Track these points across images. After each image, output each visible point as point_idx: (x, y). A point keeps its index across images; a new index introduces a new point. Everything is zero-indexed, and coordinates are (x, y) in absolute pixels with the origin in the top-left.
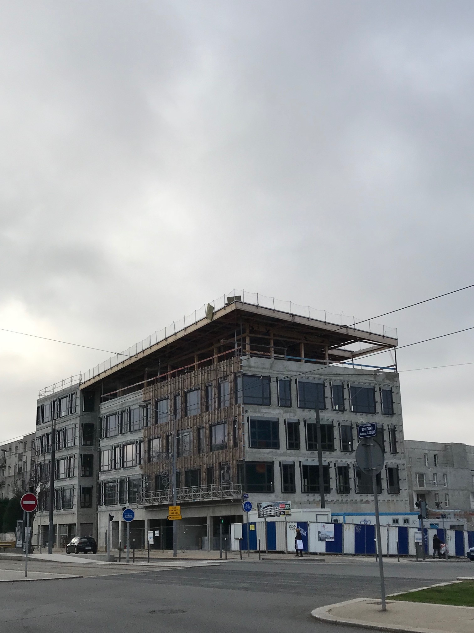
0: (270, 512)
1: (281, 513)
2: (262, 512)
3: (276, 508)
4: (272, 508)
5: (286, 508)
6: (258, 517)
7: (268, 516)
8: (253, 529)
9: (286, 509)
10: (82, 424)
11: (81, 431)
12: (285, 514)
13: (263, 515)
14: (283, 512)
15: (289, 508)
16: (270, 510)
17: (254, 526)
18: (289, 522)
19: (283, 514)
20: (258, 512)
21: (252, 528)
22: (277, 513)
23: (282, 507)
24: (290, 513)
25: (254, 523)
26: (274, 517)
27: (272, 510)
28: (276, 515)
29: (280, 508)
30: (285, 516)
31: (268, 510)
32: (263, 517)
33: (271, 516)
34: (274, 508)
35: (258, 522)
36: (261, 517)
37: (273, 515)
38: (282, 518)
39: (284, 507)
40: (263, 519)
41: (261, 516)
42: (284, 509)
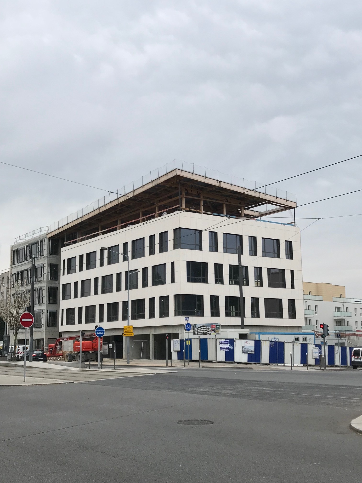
0: (203, 331)
1: (212, 332)
2: (197, 331)
3: (208, 328)
6: (193, 335)
7: (201, 334)
10: (49, 264)
11: (48, 269)
12: (216, 332)
13: (198, 333)
14: (214, 331)
15: (219, 328)
18: (219, 339)
19: (214, 332)
20: (194, 331)
21: (188, 343)
23: (214, 328)
24: (219, 332)
25: (190, 340)
26: (207, 335)
28: (208, 333)
30: (215, 334)
32: (198, 334)
33: (204, 334)
36: (196, 335)
38: (213, 336)
39: (215, 328)
40: (197, 337)
42: (215, 329)
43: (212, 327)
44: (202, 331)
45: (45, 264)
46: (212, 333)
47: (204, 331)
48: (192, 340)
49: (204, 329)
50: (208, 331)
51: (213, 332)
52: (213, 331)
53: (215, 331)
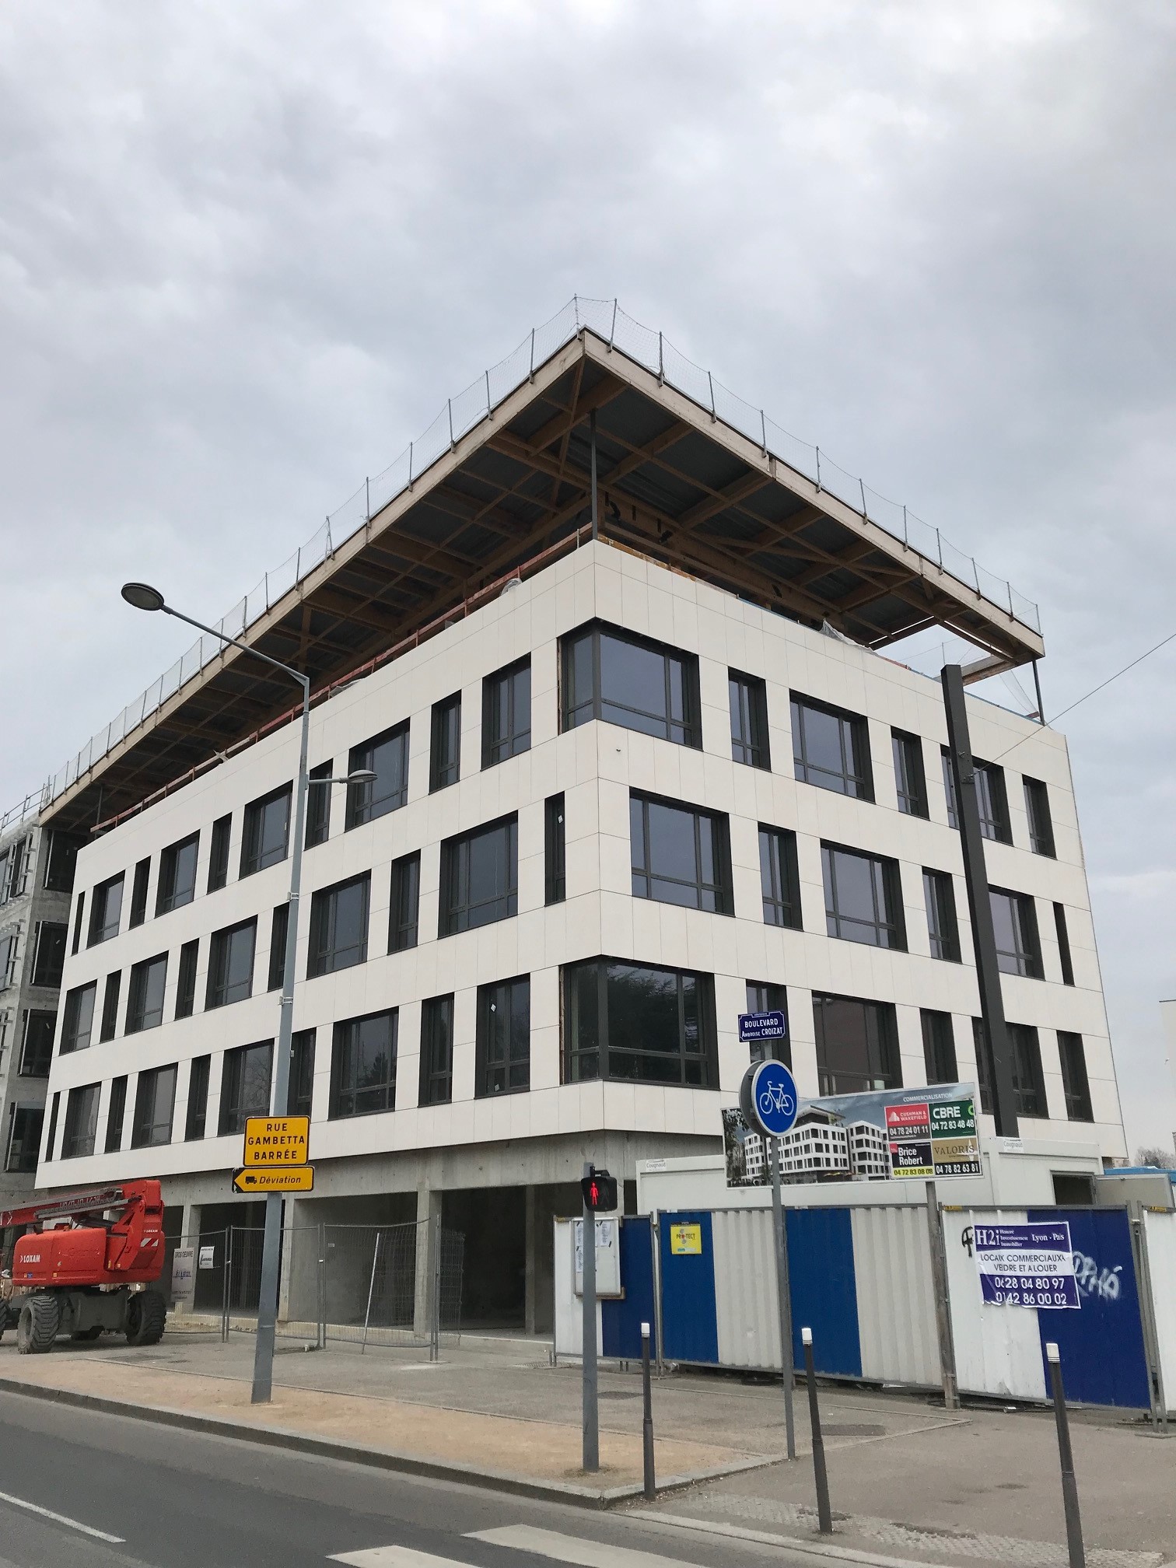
0: (813, 1154)
1: (895, 1156)
2: (759, 1154)
3: (860, 1130)
4: (830, 1128)
5: (936, 1127)
6: (729, 1185)
7: (799, 1178)
8: (694, 1247)
9: (937, 1133)
10: (38, 923)
11: (33, 942)
12: (934, 1159)
13: (765, 1170)
14: (914, 1152)
15: (961, 1124)
16: (812, 1141)
17: (696, 1230)
18: (965, 1209)
19: (915, 1161)
20: (730, 1157)
21: (686, 1241)
22: (862, 1156)
23: (911, 1124)
25: (702, 1218)
26: (849, 1178)
27: (831, 1142)
28: (862, 1169)
29: (892, 1125)
30: (930, 1173)
31: (802, 1143)
32: (765, 1178)
33: (822, 1177)
34: (843, 1130)
35: (725, 1211)
36: (749, 1184)
37: (833, 1167)
38: (907, 1184)
39: (920, 1123)
40: (761, 1196)
41: (750, 1176)
42: (921, 1135)
43: (895, 1118)
44: (803, 1157)
45: (22, 924)
46: (896, 1164)
47: (822, 1155)
48: (717, 1220)
49: (821, 1140)
50: (856, 1151)
51: (901, 1161)
52: (903, 1146)
53: (924, 1154)
